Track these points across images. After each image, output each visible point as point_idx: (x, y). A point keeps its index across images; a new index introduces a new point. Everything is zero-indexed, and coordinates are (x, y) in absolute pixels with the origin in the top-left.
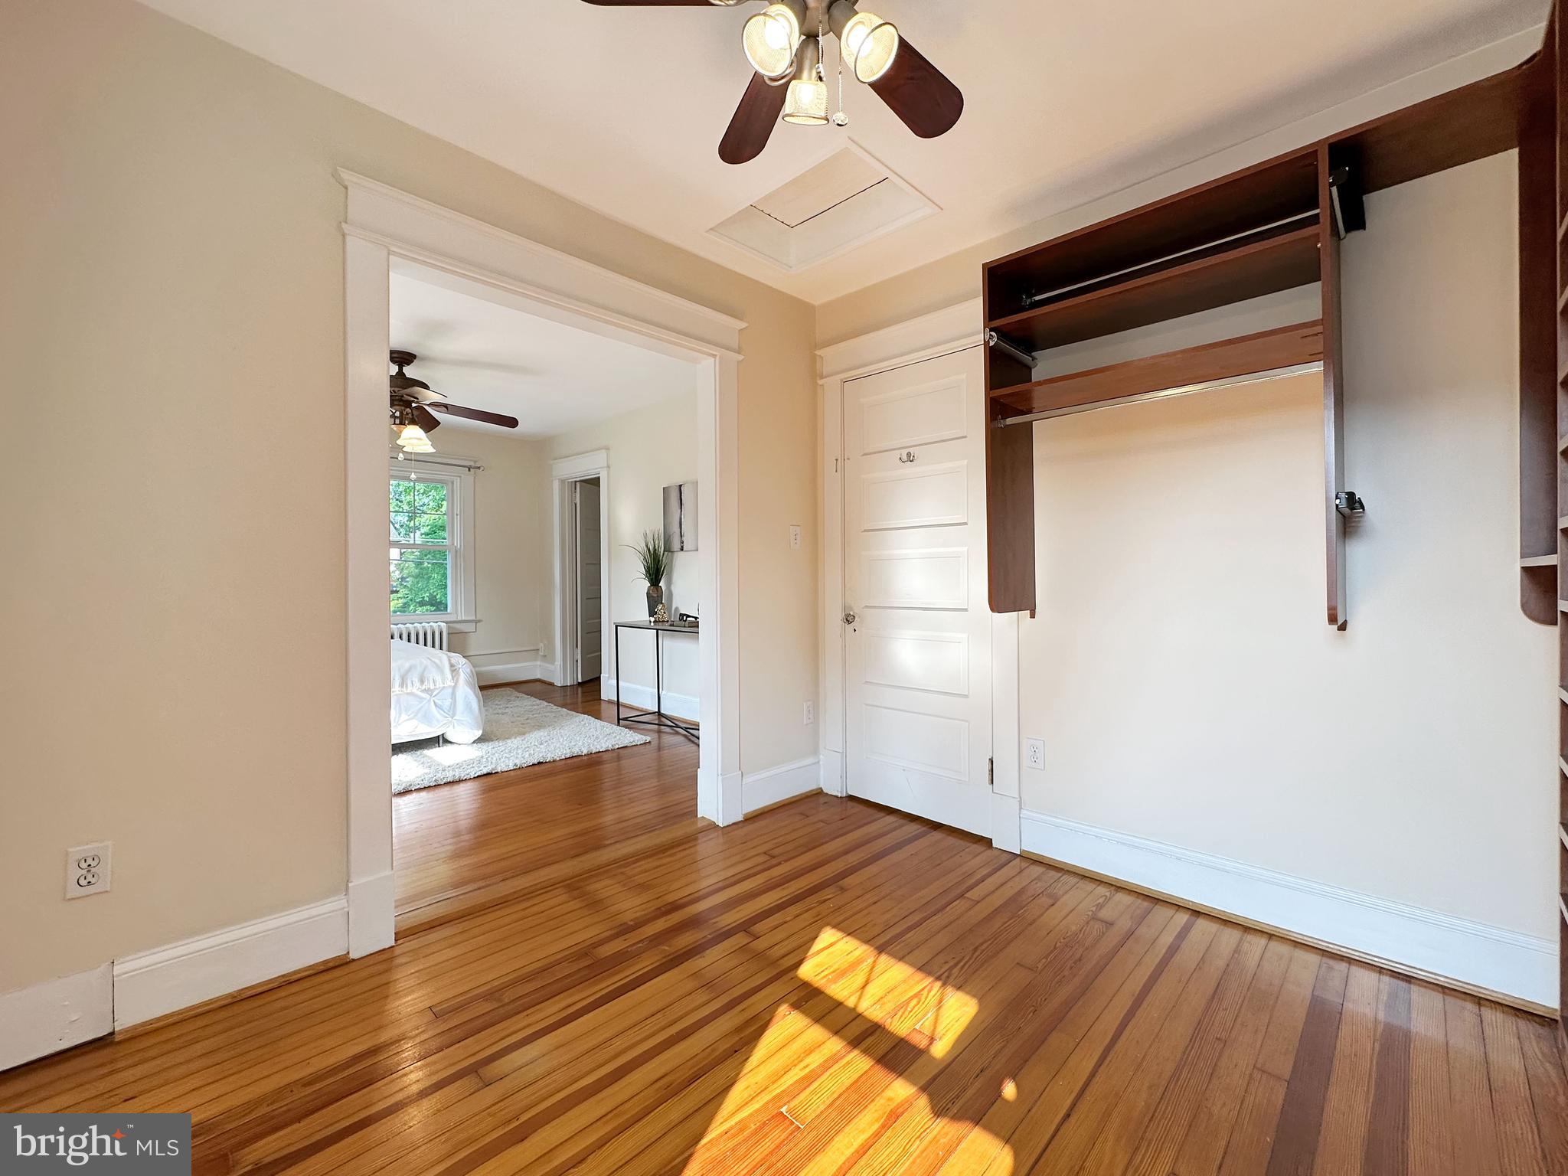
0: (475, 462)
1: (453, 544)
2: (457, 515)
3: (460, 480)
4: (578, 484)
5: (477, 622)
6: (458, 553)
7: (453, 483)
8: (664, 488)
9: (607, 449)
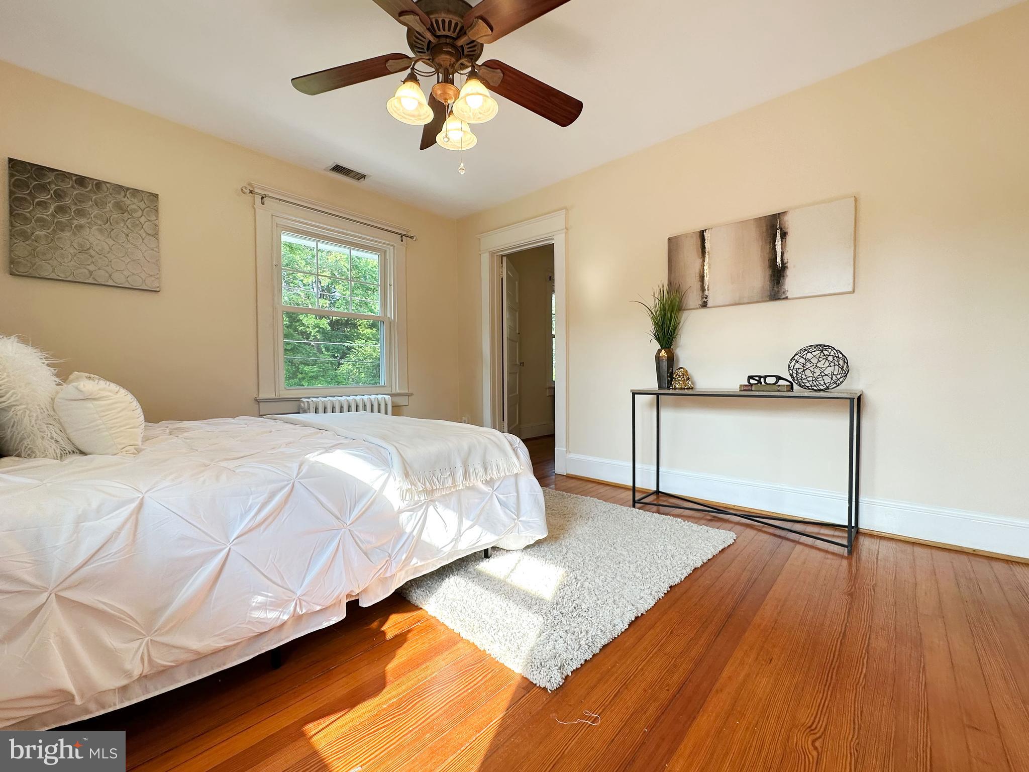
0: (407, 232)
1: (386, 315)
2: (390, 285)
3: (394, 249)
4: (505, 259)
5: (409, 395)
6: (392, 325)
7: (385, 252)
8: (669, 239)
9: (566, 209)
